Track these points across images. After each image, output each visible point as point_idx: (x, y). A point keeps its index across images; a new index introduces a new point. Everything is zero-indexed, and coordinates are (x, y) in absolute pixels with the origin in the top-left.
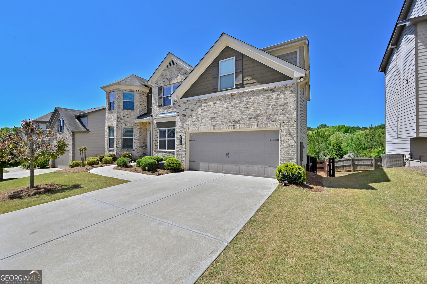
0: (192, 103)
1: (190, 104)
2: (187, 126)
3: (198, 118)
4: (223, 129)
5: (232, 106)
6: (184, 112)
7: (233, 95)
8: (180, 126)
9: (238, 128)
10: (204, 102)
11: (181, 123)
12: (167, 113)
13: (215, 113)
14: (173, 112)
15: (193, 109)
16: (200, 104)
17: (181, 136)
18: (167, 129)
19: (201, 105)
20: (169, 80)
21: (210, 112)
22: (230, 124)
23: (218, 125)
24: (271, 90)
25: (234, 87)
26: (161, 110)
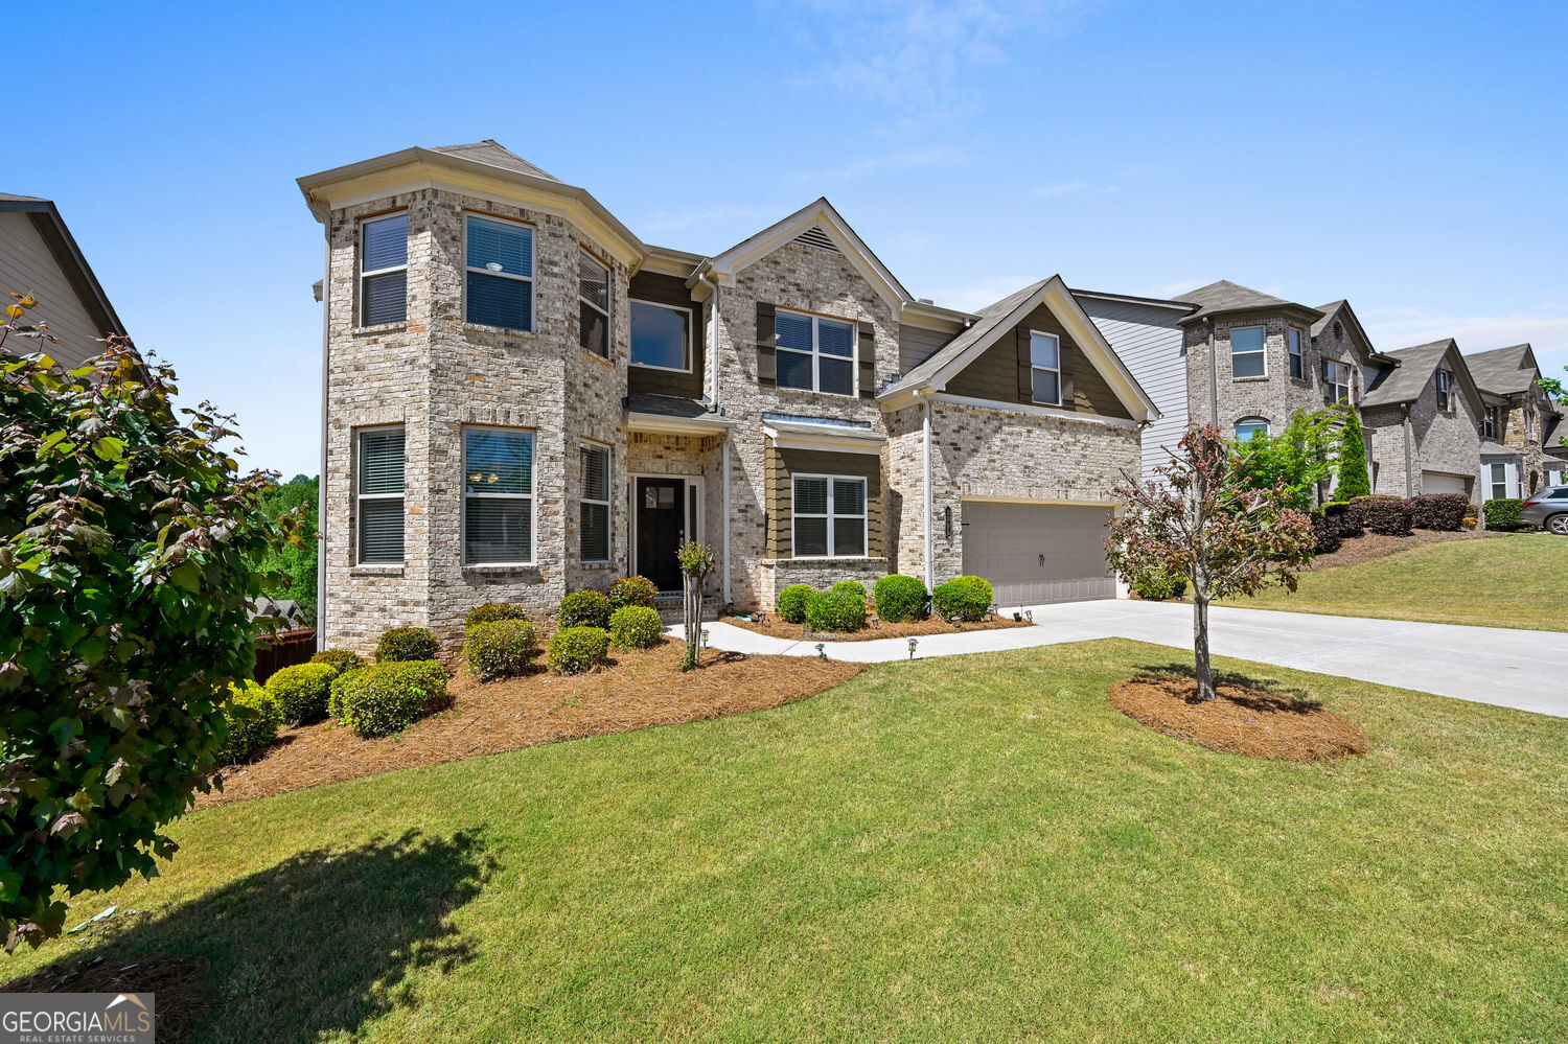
0: (976, 417)
1: (971, 416)
2: (965, 480)
3: (994, 461)
4: (1049, 496)
5: (1062, 447)
6: (954, 435)
7: (1063, 423)
8: (944, 479)
9: (1075, 497)
10: (1006, 421)
11: (946, 470)
12: (800, 416)
13: (1032, 456)
14: (828, 418)
15: (982, 434)
16: (996, 423)
17: (948, 509)
18: (831, 479)
19: (1000, 428)
20: (811, 295)
21: (1020, 450)
22: (1060, 488)
23: (1037, 485)
24: (1115, 430)
25: (1060, 405)
26: (772, 400)
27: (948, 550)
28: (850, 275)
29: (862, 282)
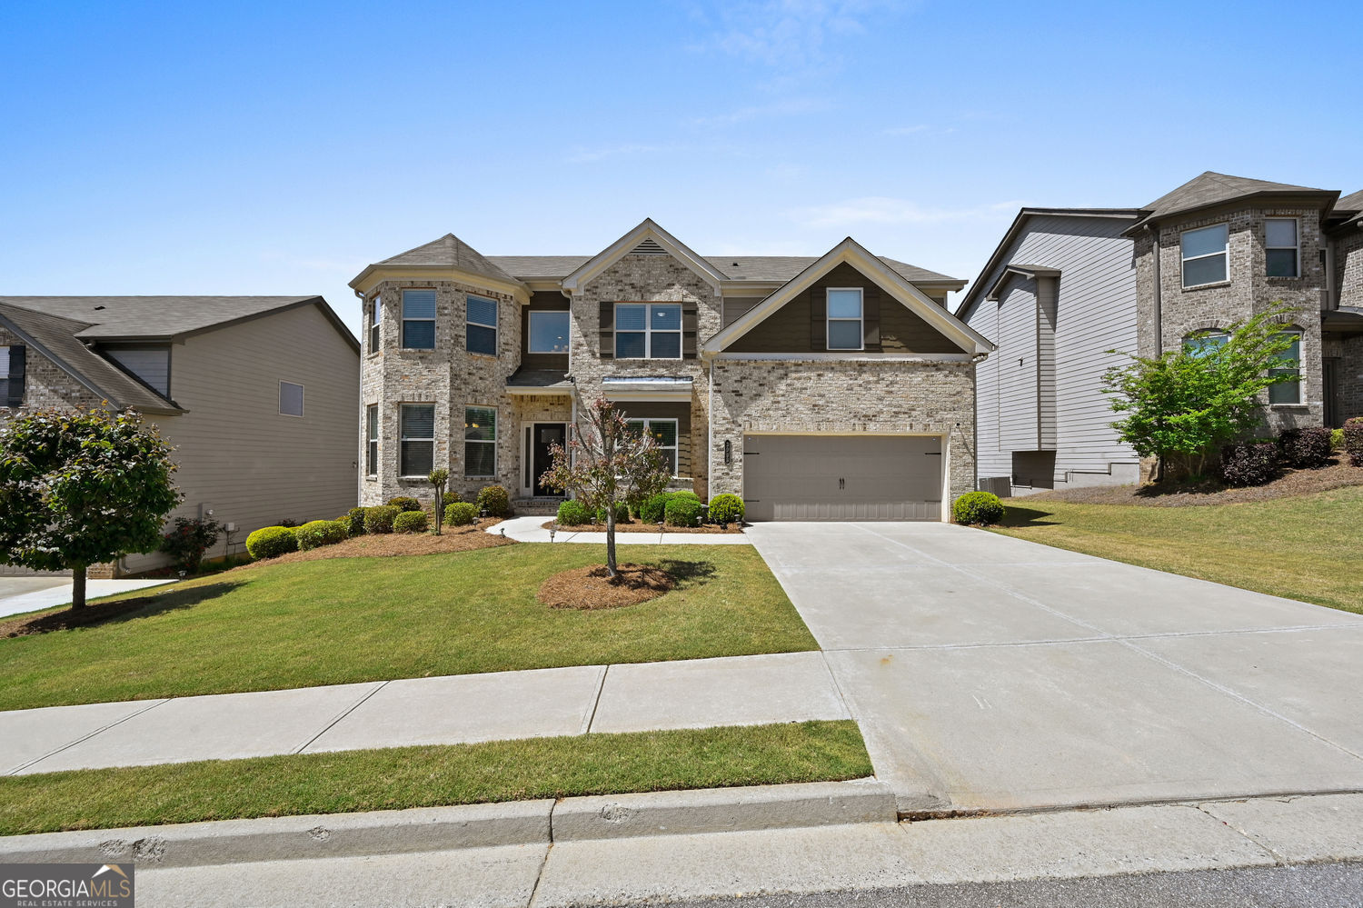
0: (759, 368)
1: (754, 368)
2: (746, 418)
3: (779, 402)
4: (841, 430)
5: (860, 386)
6: (735, 385)
7: (861, 365)
8: (724, 419)
9: (873, 429)
10: (793, 368)
11: (727, 411)
12: (632, 378)
13: (820, 395)
14: (656, 377)
15: (765, 382)
16: (782, 372)
17: (727, 442)
18: (646, 421)
19: (786, 375)
20: (643, 290)
21: (808, 391)
22: (856, 422)
23: (828, 420)
24: (934, 366)
25: (862, 349)
26: (611, 368)
27: (728, 474)
28: (677, 269)
29: (688, 272)
